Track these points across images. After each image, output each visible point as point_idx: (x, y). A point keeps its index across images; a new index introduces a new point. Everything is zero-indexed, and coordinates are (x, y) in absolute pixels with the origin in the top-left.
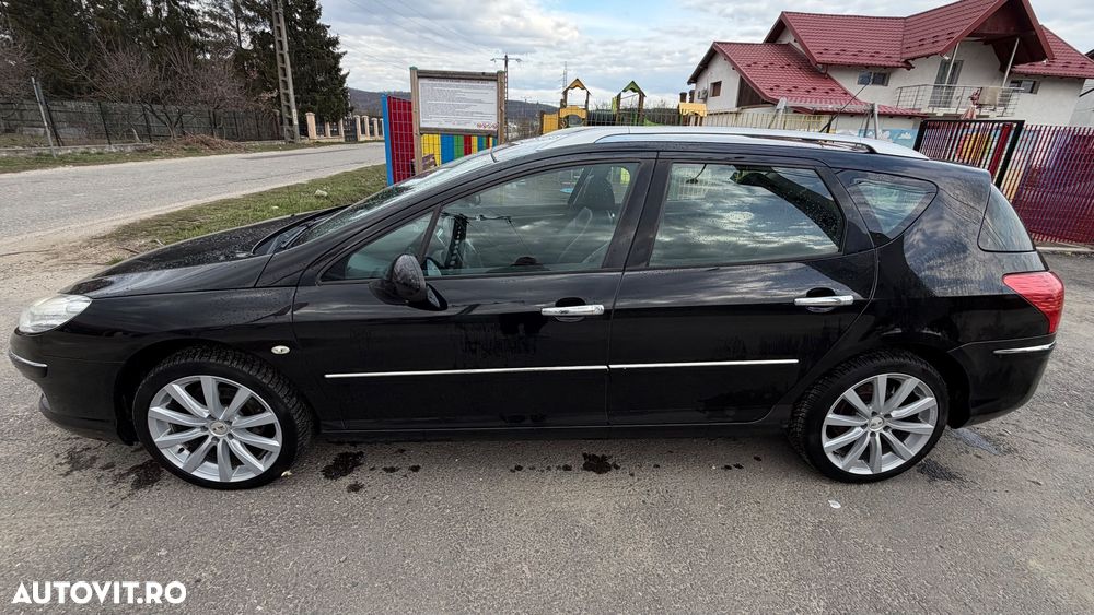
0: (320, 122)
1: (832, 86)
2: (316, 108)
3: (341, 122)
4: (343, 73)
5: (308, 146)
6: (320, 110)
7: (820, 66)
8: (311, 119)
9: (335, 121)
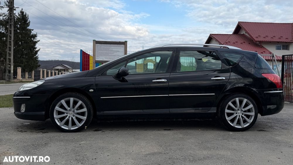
0: (23, 72)
1: (264, 50)
2: (23, 65)
3: (33, 72)
4: (37, 49)
5: (17, 82)
6: (24, 66)
7: (258, 42)
8: (19, 70)
9: (30, 72)
